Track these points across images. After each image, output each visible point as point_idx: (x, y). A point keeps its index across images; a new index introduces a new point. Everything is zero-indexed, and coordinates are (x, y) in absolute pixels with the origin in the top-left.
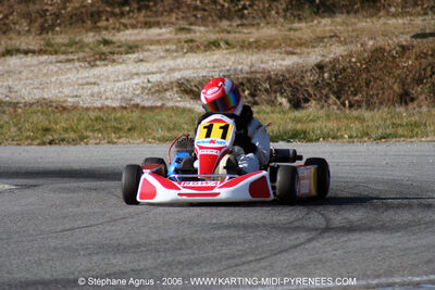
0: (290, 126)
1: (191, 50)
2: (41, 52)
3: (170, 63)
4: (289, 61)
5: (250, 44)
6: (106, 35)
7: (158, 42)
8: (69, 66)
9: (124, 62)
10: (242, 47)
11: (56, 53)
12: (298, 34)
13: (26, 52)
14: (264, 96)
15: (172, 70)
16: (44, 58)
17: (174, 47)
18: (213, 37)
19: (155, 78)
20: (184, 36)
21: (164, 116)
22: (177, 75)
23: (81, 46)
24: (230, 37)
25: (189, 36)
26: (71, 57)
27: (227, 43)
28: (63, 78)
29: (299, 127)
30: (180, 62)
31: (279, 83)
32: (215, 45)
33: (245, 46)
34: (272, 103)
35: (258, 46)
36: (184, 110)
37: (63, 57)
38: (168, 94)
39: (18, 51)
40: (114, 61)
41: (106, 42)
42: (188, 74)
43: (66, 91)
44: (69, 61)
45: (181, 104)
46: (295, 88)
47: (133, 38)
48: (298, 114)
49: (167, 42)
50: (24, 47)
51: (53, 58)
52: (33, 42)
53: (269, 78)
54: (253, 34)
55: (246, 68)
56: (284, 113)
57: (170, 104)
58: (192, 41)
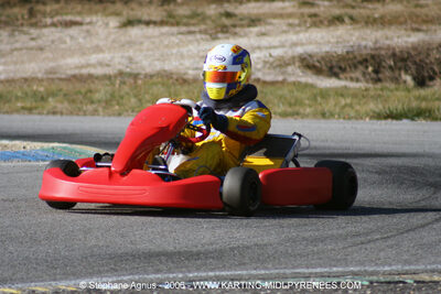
0: (414, 104)
1: (314, 25)
2: (162, 23)
3: (293, 37)
4: (414, 38)
5: (375, 20)
6: (229, 8)
7: (281, 16)
8: (190, 37)
9: (246, 35)
10: (367, 23)
11: (178, 24)
12: (424, 11)
13: (148, 23)
14: (388, 73)
15: (295, 44)
16: (165, 29)
17: (296, 21)
18: (337, 12)
19: (277, 52)
20: (307, 10)
21: (285, 91)
22: (300, 50)
23: (203, 18)
24: (354, 12)
25: (313, 10)
26: (192, 29)
27: (351, 18)
28: (184, 50)
29: (424, 105)
30: (303, 36)
31: (404, 60)
32: (339, 20)
33: (370, 22)
34: (396, 80)
35: (383, 22)
36: (306, 85)
37: (184, 29)
38: (290, 69)
39: (139, 22)
40: (235, 34)
41: (228, 15)
42: (311, 49)
43: (187, 63)
44: (190, 33)
45: (303, 80)
46: (420, 66)
47: (255, 11)
48: (423, 92)
49: (290, 15)
50: (145, 18)
51: (175, 29)
52: (155, 13)
53: (394, 55)
54: (378, 10)
55: (370, 44)
56: (409, 91)
57: (291, 79)
58: (315, 15)
